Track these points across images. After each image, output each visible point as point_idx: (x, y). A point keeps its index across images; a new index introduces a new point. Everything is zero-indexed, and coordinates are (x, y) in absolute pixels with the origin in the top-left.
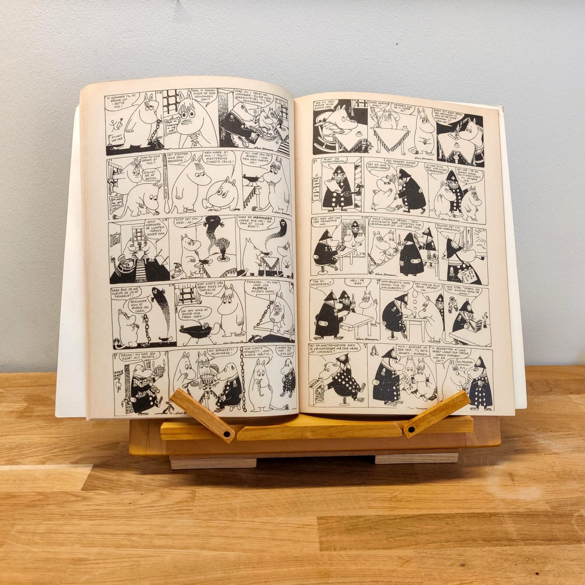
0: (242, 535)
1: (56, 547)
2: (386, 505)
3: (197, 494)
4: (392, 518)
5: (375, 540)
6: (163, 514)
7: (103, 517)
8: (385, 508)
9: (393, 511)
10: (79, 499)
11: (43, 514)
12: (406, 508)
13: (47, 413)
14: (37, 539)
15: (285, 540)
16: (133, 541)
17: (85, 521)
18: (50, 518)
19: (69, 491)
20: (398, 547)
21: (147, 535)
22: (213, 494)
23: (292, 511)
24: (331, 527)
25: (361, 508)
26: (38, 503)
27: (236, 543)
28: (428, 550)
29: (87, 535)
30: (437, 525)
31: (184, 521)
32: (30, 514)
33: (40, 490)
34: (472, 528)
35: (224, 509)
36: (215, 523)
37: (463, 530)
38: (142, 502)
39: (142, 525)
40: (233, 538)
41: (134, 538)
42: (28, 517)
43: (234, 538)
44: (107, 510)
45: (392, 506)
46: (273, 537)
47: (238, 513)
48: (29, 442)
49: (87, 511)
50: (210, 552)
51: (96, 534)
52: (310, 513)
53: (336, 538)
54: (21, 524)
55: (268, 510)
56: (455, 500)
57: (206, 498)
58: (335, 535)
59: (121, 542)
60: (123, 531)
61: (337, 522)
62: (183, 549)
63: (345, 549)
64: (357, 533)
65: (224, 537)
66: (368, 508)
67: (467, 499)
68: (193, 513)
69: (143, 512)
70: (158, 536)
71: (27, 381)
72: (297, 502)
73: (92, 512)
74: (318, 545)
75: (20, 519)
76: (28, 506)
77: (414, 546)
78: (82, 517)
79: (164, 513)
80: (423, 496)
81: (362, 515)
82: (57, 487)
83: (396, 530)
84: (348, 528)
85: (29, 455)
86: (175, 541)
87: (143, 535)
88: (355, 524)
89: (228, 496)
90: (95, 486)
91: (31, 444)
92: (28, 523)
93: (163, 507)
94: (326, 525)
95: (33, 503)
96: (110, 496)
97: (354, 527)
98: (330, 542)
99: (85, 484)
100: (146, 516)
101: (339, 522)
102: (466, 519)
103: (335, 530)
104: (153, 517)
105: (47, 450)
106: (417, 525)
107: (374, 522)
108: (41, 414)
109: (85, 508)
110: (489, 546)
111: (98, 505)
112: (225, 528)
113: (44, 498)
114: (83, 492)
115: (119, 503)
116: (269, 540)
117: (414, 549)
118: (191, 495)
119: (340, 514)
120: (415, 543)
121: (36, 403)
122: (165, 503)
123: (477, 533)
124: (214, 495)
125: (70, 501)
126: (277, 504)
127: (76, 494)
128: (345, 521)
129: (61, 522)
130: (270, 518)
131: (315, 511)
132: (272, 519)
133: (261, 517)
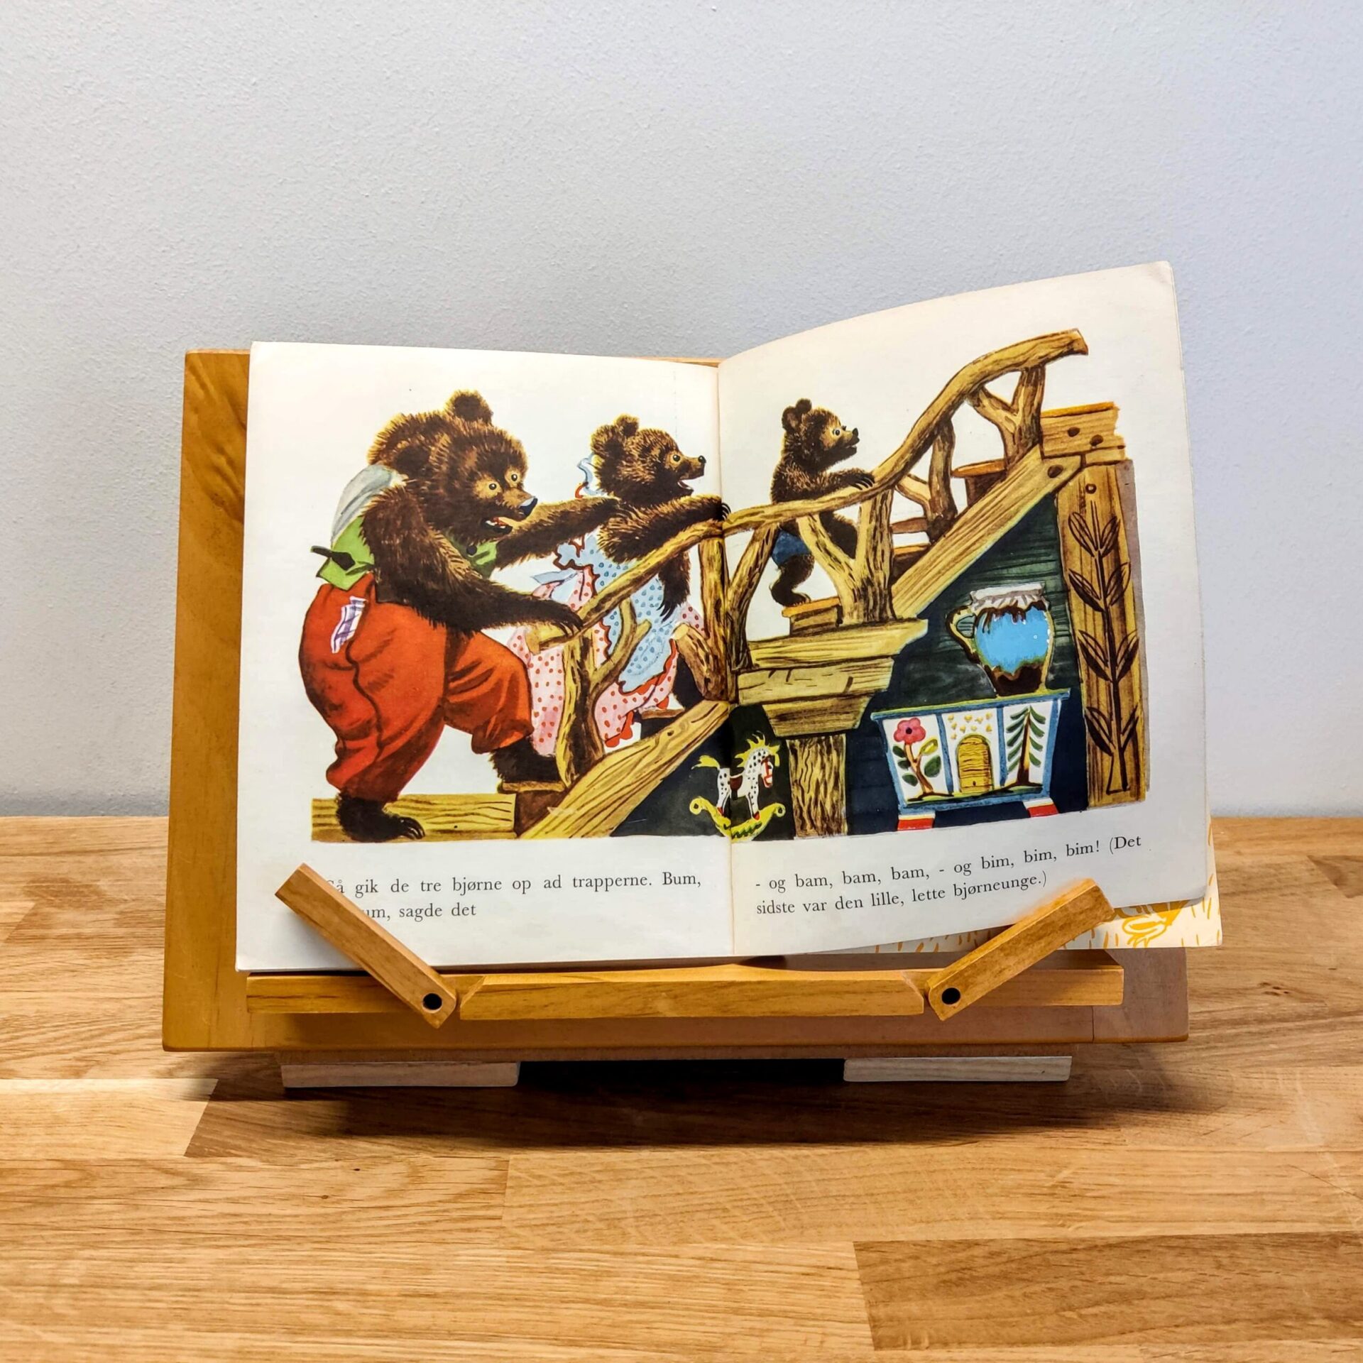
0: (646, 1299)
1: (116, 1330)
2: (1043, 1208)
3: (511, 1172)
4: (1064, 1247)
5: (1027, 1315)
6: (418, 1232)
7: (250, 1237)
8: (1038, 1217)
9: (1063, 1226)
10: (178, 1181)
11: (78, 1229)
12: (1098, 1218)
13: (87, 931)
14: (60, 1303)
15: (771, 1314)
16: (338, 1314)
17: (198, 1250)
18: (99, 1239)
19: (151, 1157)
20: (1095, 1337)
21: (378, 1294)
22: (555, 1171)
23: (783, 1224)
24: (897, 1276)
25: (973, 1217)
26: (63, 1192)
27: (631, 1322)
28: (1178, 1346)
29: (206, 1294)
30: (1193, 1270)
31: (481, 1252)
32: (39, 1227)
33: (69, 1155)
34: (1288, 1280)
35: (590, 1218)
36: (567, 1260)
37: (1267, 1287)
38: (359, 1193)
39: (361, 1264)
40: (621, 1305)
41: (341, 1305)
42: (34, 1237)
43: (625, 1305)
44: (259, 1215)
45: (1060, 1211)
46: (736, 1305)
47: (629, 1230)
48: (38, 1011)
49: (203, 1220)
50: (560, 1349)
51: (232, 1290)
52: (833, 1230)
53: (914, 1308)
54: (15, 1258)
55: (716, 1222)
56: (1229, 1195)
57: (536, 1182)
58: (910, 1300)
59: (303, 1316)
60: (306, 1281)
61: (910, 1258)
62: (482, 1339)
63: (946, 1345)
64: (972, 1294)
65: (598, 1302)
66: (994, 1219)
67: (1262, 1193)
68: (503, 1228)
69: (362, 1224)
70: (409, 1299)
71: (34, 838)
72: (792, 1197)
73: (216, 1221)
74: (866, 1330)
75: (13, 1242)
76: (36, 1203)
77: (1137, 1335)
78: (190, 1235)
79: (421, 1228)
80: (1140, 1182)
81: (978, 1238)
82: (116, 1146)
83: (1078, 1283)
84: (946, 1277)
85: (40, 1050)
86: (458, 1314)
87: (364, 1293)
88: (963, 1265)
89: (598, 1177)
90: (225, 1145)
91: (43, 1017)
92: (35, 1253)
93: (417, 1209)
94: (882, 1268)
95: (50, 1193)
96: (267, 1174)
97: (960, 1275)
98: (900, 1320)
99: (194, 1138)
100: (372, 1236)
101: (917, 1258)
102: (1269, 1252)
103: (908, 1283)
104: (391, 1239)
105: (87, 1035)
106: (1138, 1271)
107: (1014, 1261)
108: (72, 931)
109: (196, 1210)
110: (1346, 1335)
111: (234, 1201)
112: (598, 1275)
113: (81, 1180)
114: (191, 1160)
115: (294, 1196)
116: (725, 1312)
117: (1140, 1343)
118: (496, 1173)
119: (917, 1233)
120: (1138, 1325)
121: (57, 901)
122: (423, 1197)
123: (1307, 1295)
124: (559, 1175)
125: (155, 1189)
126: (739, 1203)
127: (171, 1166)
128: (933, 1256)
129: (129, 1253)
130: (724, 1246)
131: (847, 1225)
132: (728, 1250)
133: (695, 1242)
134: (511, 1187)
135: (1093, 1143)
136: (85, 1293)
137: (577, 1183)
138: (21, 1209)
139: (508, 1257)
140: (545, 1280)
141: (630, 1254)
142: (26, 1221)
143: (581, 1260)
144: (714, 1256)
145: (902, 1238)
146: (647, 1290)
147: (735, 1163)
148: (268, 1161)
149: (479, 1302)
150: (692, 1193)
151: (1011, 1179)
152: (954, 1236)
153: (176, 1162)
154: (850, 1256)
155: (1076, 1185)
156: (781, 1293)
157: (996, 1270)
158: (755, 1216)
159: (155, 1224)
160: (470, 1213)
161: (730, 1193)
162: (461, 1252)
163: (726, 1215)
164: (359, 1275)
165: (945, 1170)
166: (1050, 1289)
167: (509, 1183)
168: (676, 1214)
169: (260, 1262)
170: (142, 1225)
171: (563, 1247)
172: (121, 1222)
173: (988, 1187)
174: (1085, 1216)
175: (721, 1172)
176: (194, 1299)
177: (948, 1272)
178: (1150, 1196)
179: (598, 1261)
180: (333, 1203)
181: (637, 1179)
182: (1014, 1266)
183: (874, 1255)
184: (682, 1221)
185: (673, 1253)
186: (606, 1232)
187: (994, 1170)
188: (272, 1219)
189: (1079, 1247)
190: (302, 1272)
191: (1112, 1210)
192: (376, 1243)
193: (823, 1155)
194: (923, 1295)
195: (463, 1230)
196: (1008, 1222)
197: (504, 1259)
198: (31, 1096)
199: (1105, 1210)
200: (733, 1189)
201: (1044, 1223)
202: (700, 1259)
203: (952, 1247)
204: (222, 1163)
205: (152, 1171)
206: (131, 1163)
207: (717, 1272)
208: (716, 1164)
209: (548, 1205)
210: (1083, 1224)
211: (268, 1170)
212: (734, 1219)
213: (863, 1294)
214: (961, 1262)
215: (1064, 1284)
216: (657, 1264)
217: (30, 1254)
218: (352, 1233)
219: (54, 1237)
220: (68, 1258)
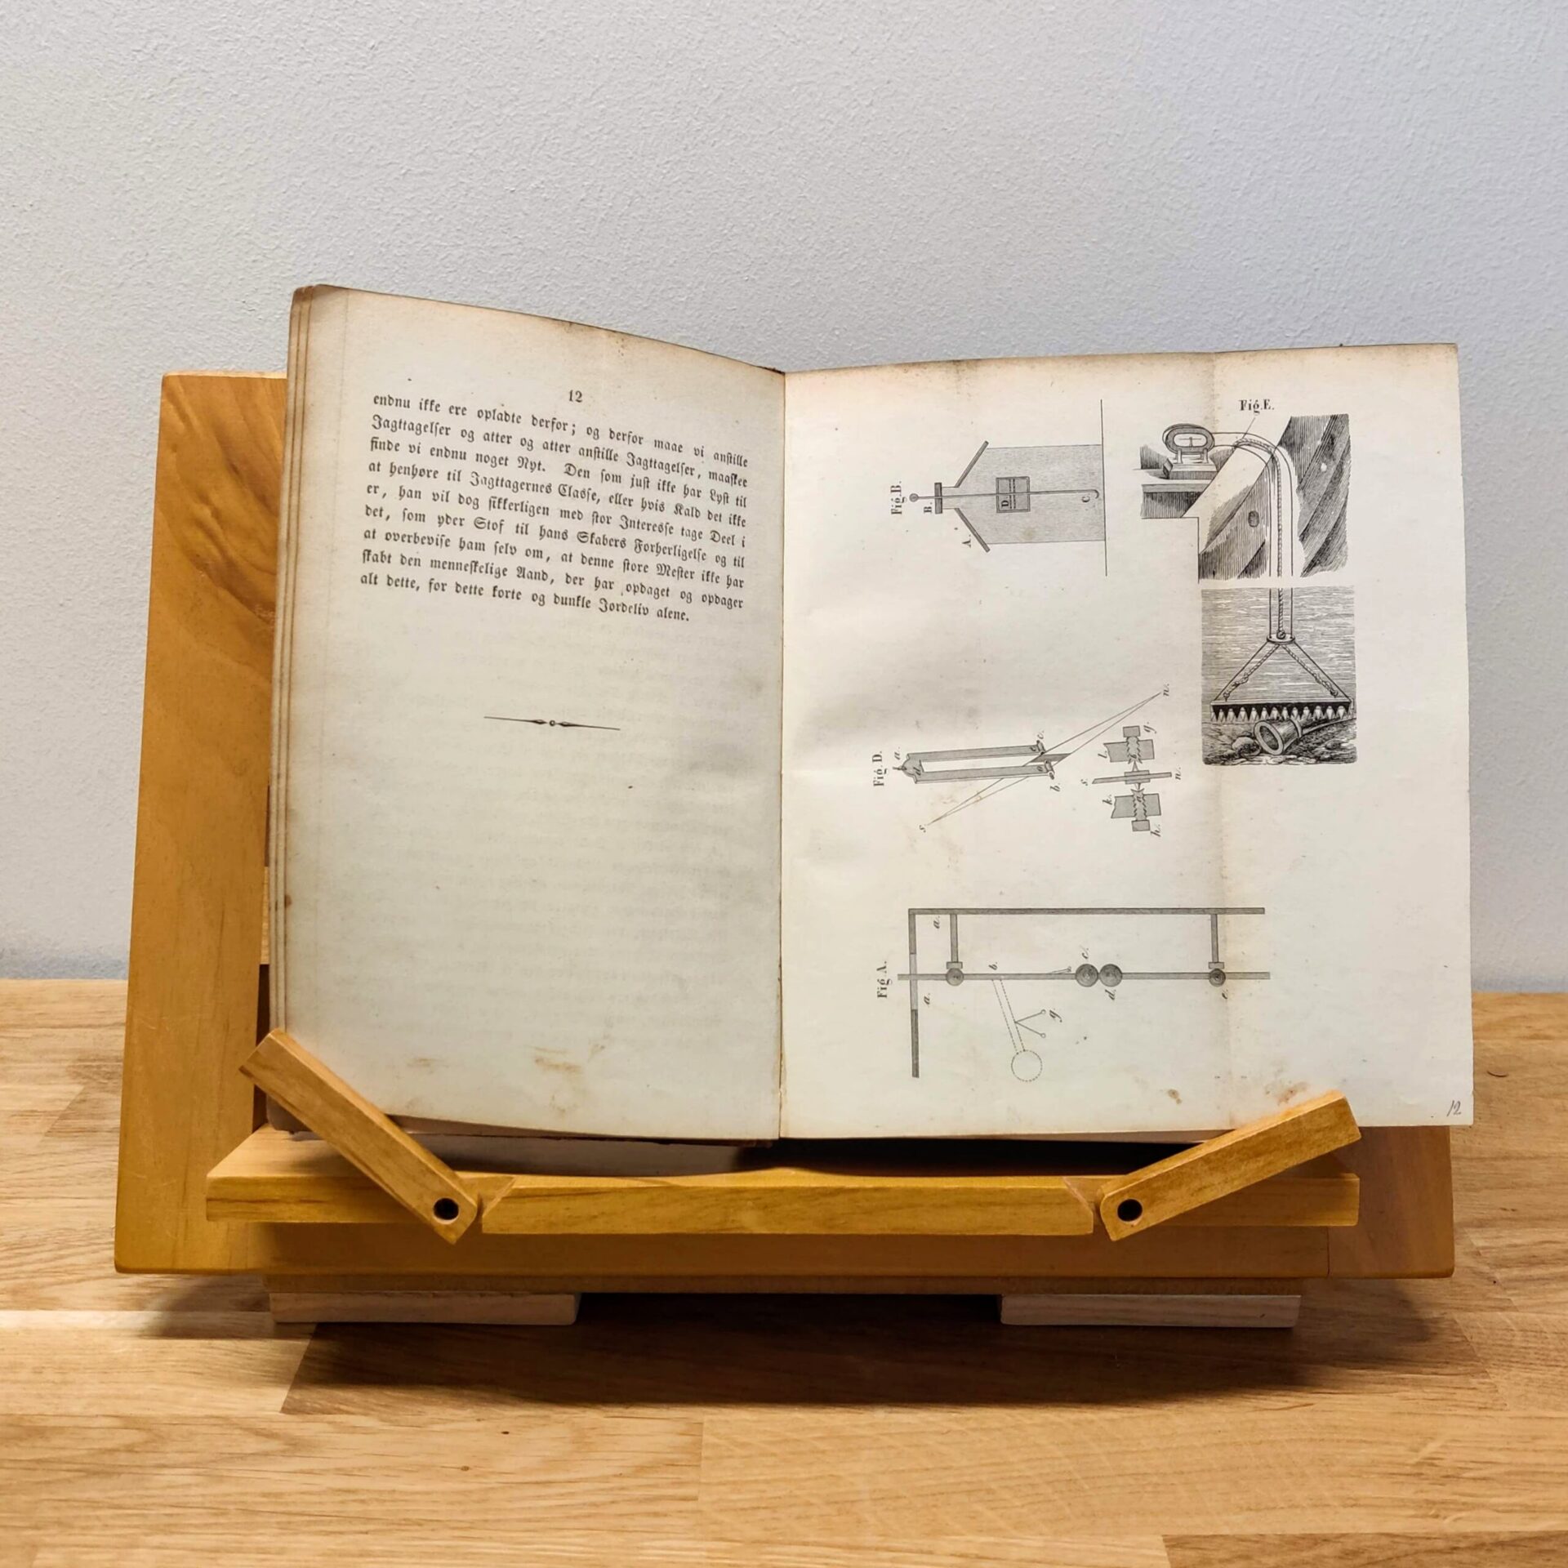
2: (1407, 1493)
3: (707, 1438)
4: (1440, 1544)
6: (589, 1516)
7: (369, 1520)
8: (1403, 1504)
9: (1437, 1516)
10: (273, 1445)
11: (145, 1506)
12: (1483, 1506)
17: (302, 1537)
18: (172, 1521)
19: (238, 1414)
22: (767, 1437)
23: (1067, 1511)
25: (1317, 1504)
26: (123, 1458)
31: (675, 1543)
32: (93, 1504)
33: (129, 1409)
35: (813, 1500)
36: (786, 1556)
38: (509, 1463)
39: (516, 1558)
42: (87, 1517)
44: (381, 1492)
45: (1430, 1496)
47: (867, 1517)
48: (89, 1223)
49: (307, 1498)
52: (1134, 1519)
54: (62, 1546)
55: (979, 1507)
57: (741, 1451)
61: (1240, 1557)
66: (1345, 1506)
68: (700, 1512)
69: (517, 1505)
71: (81, 1007)
72: (1077, 1476)
73: (325, 1498)
75: (60, 1523)
76: (91, 1473)
78: (290, 1518)
79: (593, 1511)
80: (1531, 1458)
81: (1327, 1531)
82: (191, 1399)
85: (90, 1272)
89: (821, 1446)
92: (90, 1539)
93: (588, 1486)
96: (390, 1438)
100: (529, 1520)
101: (1247, 1557)
104: (553, 1525)
109: (297, 1484)
113: (146, 1442)
114: (289, 1417)
115: (424, 1467)
118: (687, 1438)
119: (1245, 1525)
122: (594, 1470)
124: (772, 1443)
125: (243, 1457)
126: (1008, 1483)
127: (263, 1425)
128: (1270, 1555)
129: (209, 1540)
130: (992, 1539)
131: (1152, 1512)
132: (996, 1543)
133: (954, 1534)
134: (707, 1458)
135: (1466, 1407)
137: (793, 1453)
138: (69, 1481)
139: (709, 1550)
141: (869, 1548)
142: (77, 1495)
143: (803, 1555)
144: (981, 1554)
145: (1226, 1531)
147: (999, 1430)
148: (389, 1420)
150: (946, 1469)
151: (1364, 1454)
152: (1295, 1529)
153: (271, 1420)
154: (1159, 1553)
155: (1450, 1461)
158: (1030, 1499)
159: (243, 1502)
160: (656, 1492)
161: (994, 1469)
162: (646, 1544)
163: (990, 1497)
165: (1273, 1441)
167: (705, 1453)
168: (926, 1495)
169: (383, 1554)
170: (226, 1503)
171: (780, 1538)
172: (200, 1499)
173: (1333, 1465)
174: (1464, 1504)
175: (981, 1441)
178: (1547, 1478)
179: (828, 1557)
180: (477, 1476)
181: (871, 1449)
183: (1192, 1553)
184: (935, 1506)
185: (926, 1548)
186: (835, 1519)
187: (1338, 1441)
188: (397, 1496)
189: (1462, 1545)
191: (1499, 1496)
192: (534, 1531)
193: (1112, 1420)
195: (648, 1514)
196: (1363, 1511)
197: (704, 1554)
198: (81, 1333)
199: (1491, 1496)
200: (998, 1464)
201: (1412, 1512)
202: (961, 1556)
203: (1293, 1543)
204: (329, 1423)
205: (240, 1431)
206: (213, 1421)
208: (974, 1430)
209: (757, 1482)
210: (1463, 1514)
211: (391, 1432)
212: (1003, 1504)
216: (904, 1561)
217: (80, 1539)
218: (501, 1517)
219: (113, 1517)
220: (132, 1546)
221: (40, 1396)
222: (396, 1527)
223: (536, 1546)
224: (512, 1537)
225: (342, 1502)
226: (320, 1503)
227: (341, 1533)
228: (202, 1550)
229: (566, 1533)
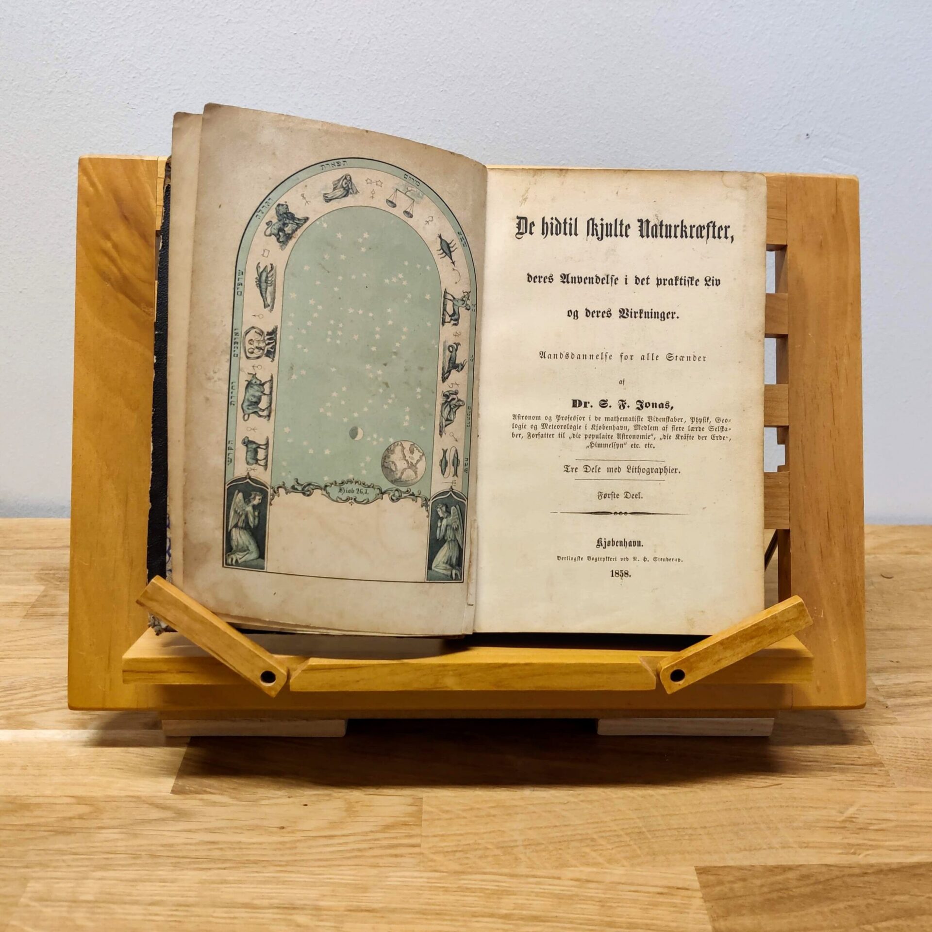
0: (538, 914)
2: (837, 839)
3: (425, 807)
4: (857, 871)
6: (356, 857)
7: (226, 861)
8: (834, 846)
9: (854, 853)
10: (168, 814)
11: (92, 853)
12: (882, 847)
14: (80, 916)
16: (299, 925)
17: (185, 872)
18: (108, 862)
19: (145, 795)
21: (329, 909)
22: (461, 808)
23: (639, 852)
24: (731, 895)
25: (785, 846)
26: (77, 823)
29: (193, 909)
31: (406, 874)
32: (61, 852)
33: (80, 792)
35: (489, 846)
36: (472, 881)
38: (308, 825)
39: (313, 884)
40: (519, 919)
41: (300, 918)
42: (57, 861)
43: (522, 919)
44: (231, 843)
45: (851, 841)
46: (608, 919)
47: (521, 856)
48: (51, 675)
49: (188, 847)
51: (213, 905)
52: (678, 857)
53: (747, 922)
54: (43, 878)
55: (587, 850)
57: (446, 816)
58: (743, 915)
59: (271, 927)
60: (272, 898)
61: (740, 880)
64: (791, 911)
65: (500, 917)
66: (801, 847)
68: (423, 854)
69: (314, 850)
70: (353, 914)
71: (42, 535)
72: (644, 830)
73: (199, 847)
75: (40, 864)
76: (58, 833)
78: (179, 859)
79: (359, 854)
80: (909, 817)
81: (790, 863)
82: (118, 786)
83: (872, 901)
84: (769, 896)
85: (53, 707)
87: (318, 909)
88: (781, 886)
89: (493, 812)
92: (58, 874)
94: (718, 889)
97: (780, 894)
100: (321, 860)
101: (745, 880)
103: (740, 901)
104: (335, 863)
106: (916, 891)
107: (820, 882)
109: (181, 838)
111: (211, 831)
112: (500, 894)
113: (91, 813)
114: (176, 796)
115: (258, 827)
116: (600, 925)
118: (413, 808)
119: (743, 860)
121: (62, 584)
122: (358, 827)
124: (464, 810)
125: (150, 821)
126: (604, 834)
127: (161, 801)
128: (757, 878)
129: (131, 874)
130: (595, 870)
131: (688, 852)
132: (597, 873)
133: (572, 866)
134: (425, 820)
135: (870, 785)
136: (100, 907)
137: (477, 817)
138: (45, 837)
139: (429, 878)
140: (459, 898)
141: (522, 876)
142: (50, 847)
143: (484, 881)
144: (589, 878)
145: (731, 863)
146: (538, 906)
147: (597, 801)
148: (235, 798)
149: (408, 916)
150: (566, 826)
151: (812, 815)
152: (771, 862)
153: (165, 798)
154: (692, 878)
155: (862, 819)
156: (644, 909)
157: (808, 890)
158: (617, 844)
159: (150, 850)
160: (395, 842)
161: (596, 825)
162: (391, 874)
163: (593, 843)
164: (313, 893)
165: (759, 807)
166: (851, 907)
167: (424, 817)
168: (555, 842)
169: (235, 882)
170: (140, 851)
171: (470, 870)
172: (123, 849)
173: (794, 822)
174: (870, 846)
175: (587, 808)
176: (185, 913)
177: (770, 892)
178: (918, 829)
180: (289, 832)
181: (522, 813)
182: (821, 887)
183: (712, 877)
184: (560, 849)
185: (556, 876)
186: (503, 858)
187: (797, 807)
188: (242, 846)
189: (869, 871)
190: (267, 891)
191: (890, 841)
192: (324, 867)
193: (664, 795)
194: (753, 909)
195: (392, 856)
196: (812, 850)
197: (426, 880)
199: (886, 841)
200: (597, 823)
201: (839, 851)
202: (577, 880)
203: (771, 871)
204: (200, 800)
205: (147, 806)
207: (592, 891)
208: (582, 801)
209: (455, 835)
210: (870, 852)
211: (236, 805)
212: (601, 847)
213: (707, 910)
214: (780, 883)
215: (860, 902)
216: (545, 884)
217: (55, 874)
218: (305, 858)
219: (73, 860)
220: (84, 878)
221: (26, 784)
222: (242, 865)
223: (325, 876)
224: (311, 871)
225: (209, 850)
226: (196, 850)
227: (210, 869)
228: (127, 881)
229: (342, 868)
